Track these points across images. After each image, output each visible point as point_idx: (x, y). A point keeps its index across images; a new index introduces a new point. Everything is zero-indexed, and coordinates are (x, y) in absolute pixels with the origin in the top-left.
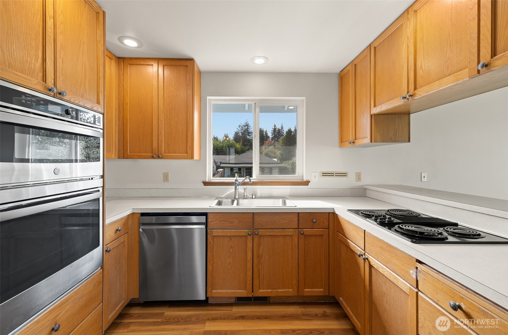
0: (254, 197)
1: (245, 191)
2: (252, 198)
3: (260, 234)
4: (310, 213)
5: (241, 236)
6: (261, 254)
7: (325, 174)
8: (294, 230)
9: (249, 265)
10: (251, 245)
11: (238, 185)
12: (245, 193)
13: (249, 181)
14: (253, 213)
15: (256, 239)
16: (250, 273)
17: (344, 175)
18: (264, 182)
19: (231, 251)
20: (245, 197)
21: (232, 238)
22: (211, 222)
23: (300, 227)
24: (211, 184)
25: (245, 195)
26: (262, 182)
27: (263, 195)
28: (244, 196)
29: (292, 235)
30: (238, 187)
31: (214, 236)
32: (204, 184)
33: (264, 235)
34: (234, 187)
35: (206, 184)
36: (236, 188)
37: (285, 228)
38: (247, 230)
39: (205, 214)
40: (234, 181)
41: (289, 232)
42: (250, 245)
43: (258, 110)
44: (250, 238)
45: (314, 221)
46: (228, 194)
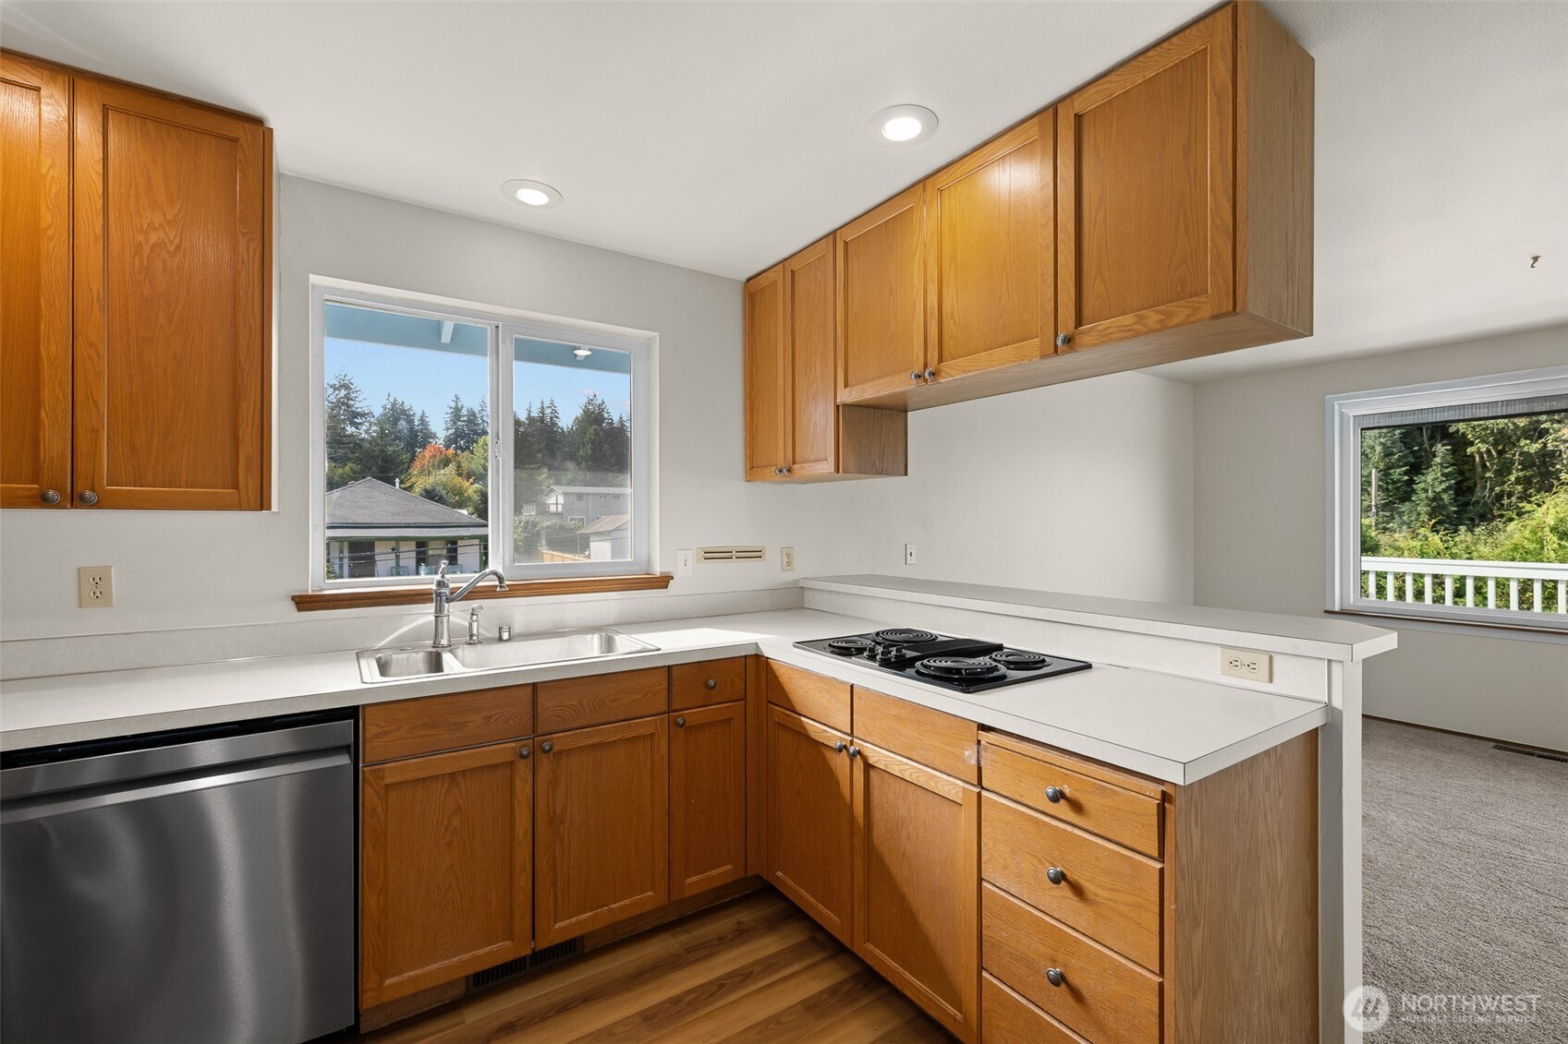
0: (505, 636)
1: (475, 617)
2: (500, 639)
3: (556, 748)
4: (699, 662)
5: (493, 767)
6: (558, 811)
7: (711, 555)
8: (658, 717)
9: (522, 855)
10: (529, 790)
11: (448, 600)
12: (475, 625)
13: (497, 583)
14: (534, 685)
15: (545, 765)
16: (523, 881)
17: (754, 554)
18: (536, 586)
19: (456, 822)
20: (475, 638)
21: (460, 778)
22: (377, 736)
23: (674, 708)
24: (330, 604)
25: (475, 632)
26: (532, 586)
27: (535, 628)
28: (472, 635)
29: (652, 735)
30: (446, 605)
31: (387, 786)
32: (297, 603)
33: (568, 750)
34: (431, 607)
35: (305, 603)
36: (439, 612)
37: (632, 715)
38: (513, 744)
39: (351, 713)
40: (434, 587)
41: (644, 726)
42: (523, 789)
43: (507, 349)
44: (523, 768)
45: (712, 683)
46: (403, 634)
